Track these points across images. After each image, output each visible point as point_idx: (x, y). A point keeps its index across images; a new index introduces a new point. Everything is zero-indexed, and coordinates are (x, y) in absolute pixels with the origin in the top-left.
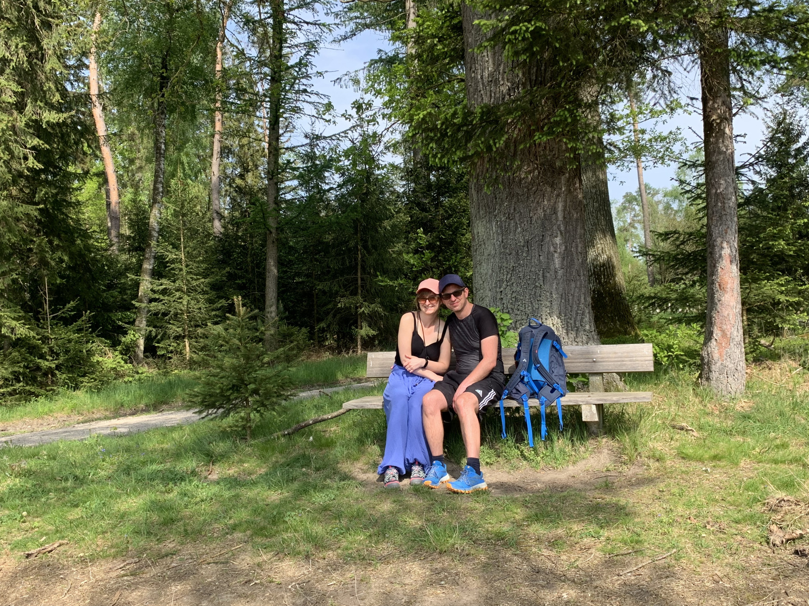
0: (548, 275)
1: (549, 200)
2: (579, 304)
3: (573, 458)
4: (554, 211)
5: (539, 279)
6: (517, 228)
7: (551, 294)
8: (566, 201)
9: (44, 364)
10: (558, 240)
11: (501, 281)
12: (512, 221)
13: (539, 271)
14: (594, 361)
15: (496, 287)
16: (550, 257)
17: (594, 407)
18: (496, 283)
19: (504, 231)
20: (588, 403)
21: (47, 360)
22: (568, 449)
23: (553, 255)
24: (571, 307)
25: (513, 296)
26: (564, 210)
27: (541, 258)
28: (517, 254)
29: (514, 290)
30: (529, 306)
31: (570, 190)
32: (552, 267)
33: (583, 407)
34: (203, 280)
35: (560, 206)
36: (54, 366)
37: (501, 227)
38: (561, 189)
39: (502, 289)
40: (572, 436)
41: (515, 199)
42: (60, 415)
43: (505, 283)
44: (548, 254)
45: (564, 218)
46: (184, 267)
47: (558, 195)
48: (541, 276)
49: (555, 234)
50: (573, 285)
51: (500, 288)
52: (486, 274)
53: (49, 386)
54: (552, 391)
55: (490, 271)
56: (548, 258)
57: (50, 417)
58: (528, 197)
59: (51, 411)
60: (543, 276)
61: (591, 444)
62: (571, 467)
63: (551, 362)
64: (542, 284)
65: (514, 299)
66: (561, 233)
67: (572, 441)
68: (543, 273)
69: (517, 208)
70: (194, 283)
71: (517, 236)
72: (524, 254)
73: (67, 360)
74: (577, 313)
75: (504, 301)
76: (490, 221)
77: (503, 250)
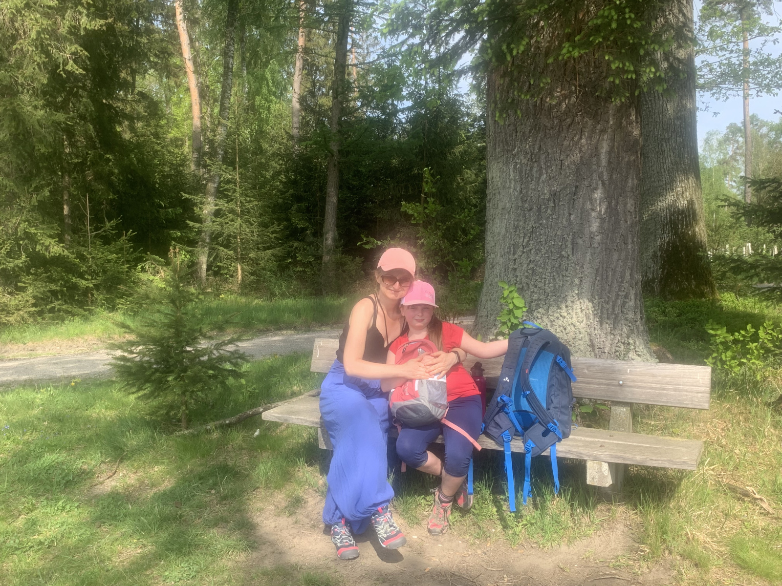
0: (580, 241)
1: (590, 137)
2: (622, 282)
3: (569, 532)
4: (596, 153)
5: (566, 247)
6: (541, 175)
7: (582, 267)
8: (613, 140)
9: (83, 283)
10: (598, 195)
11: (515, 246)
12: (536, 165)
13: (568, 235)
14: (621, 385)
15: (509, 252)
16: (584, 217)
17: (605, 467)
18: (509, 248)
19: (525, 178)
20: (596, 459)
21: (87, 280)
22: (565, 518)
23: (589, 215)
24: (611, 286)
25: (531, 266)
26: (610, 152)
27: (572, 217)
28: (539, 210)
29: (532, 258)
30: (550, 283)
31: (621, 123)
32: (586, 231)
33: (590, 465)
34: (256, 203)
35: (605, 148)
36: (91, 286)
37: (521, 172)
38: (608, 122)
39: (516, 256)
40: (572, 499)
41: (541, 135)
42: (90, 337)
43: (521, 249)
44: (582, 213)
45: (609, 162)
46: (238, 189)
47: (603, 131)
48: (569, 243)
49: (594, 185)
50: (615, 257)
51: (514, 254)
52: (499, 233)
53: (88, 306)
54: (545, 434)
55: (503, 231)
56: (581, 219)
57: (80, 339)
58: (559, 131)
59: (82, 333)
60: (573, 243)
61: (599, 513)
62: (564, 548)
63: (550, 387)
64: (570, 253)
65: (530, 272)
66: (603, 184)
67: (572, 505)
68: (573, 239)
69: (543, 147)
70: (248, 206)
71: (541, 185)
72: (549, 211)
73: (105, 281)
74: (618, 296)
75: (518, 273)
76: (507, 163)
77: (520, 204)
